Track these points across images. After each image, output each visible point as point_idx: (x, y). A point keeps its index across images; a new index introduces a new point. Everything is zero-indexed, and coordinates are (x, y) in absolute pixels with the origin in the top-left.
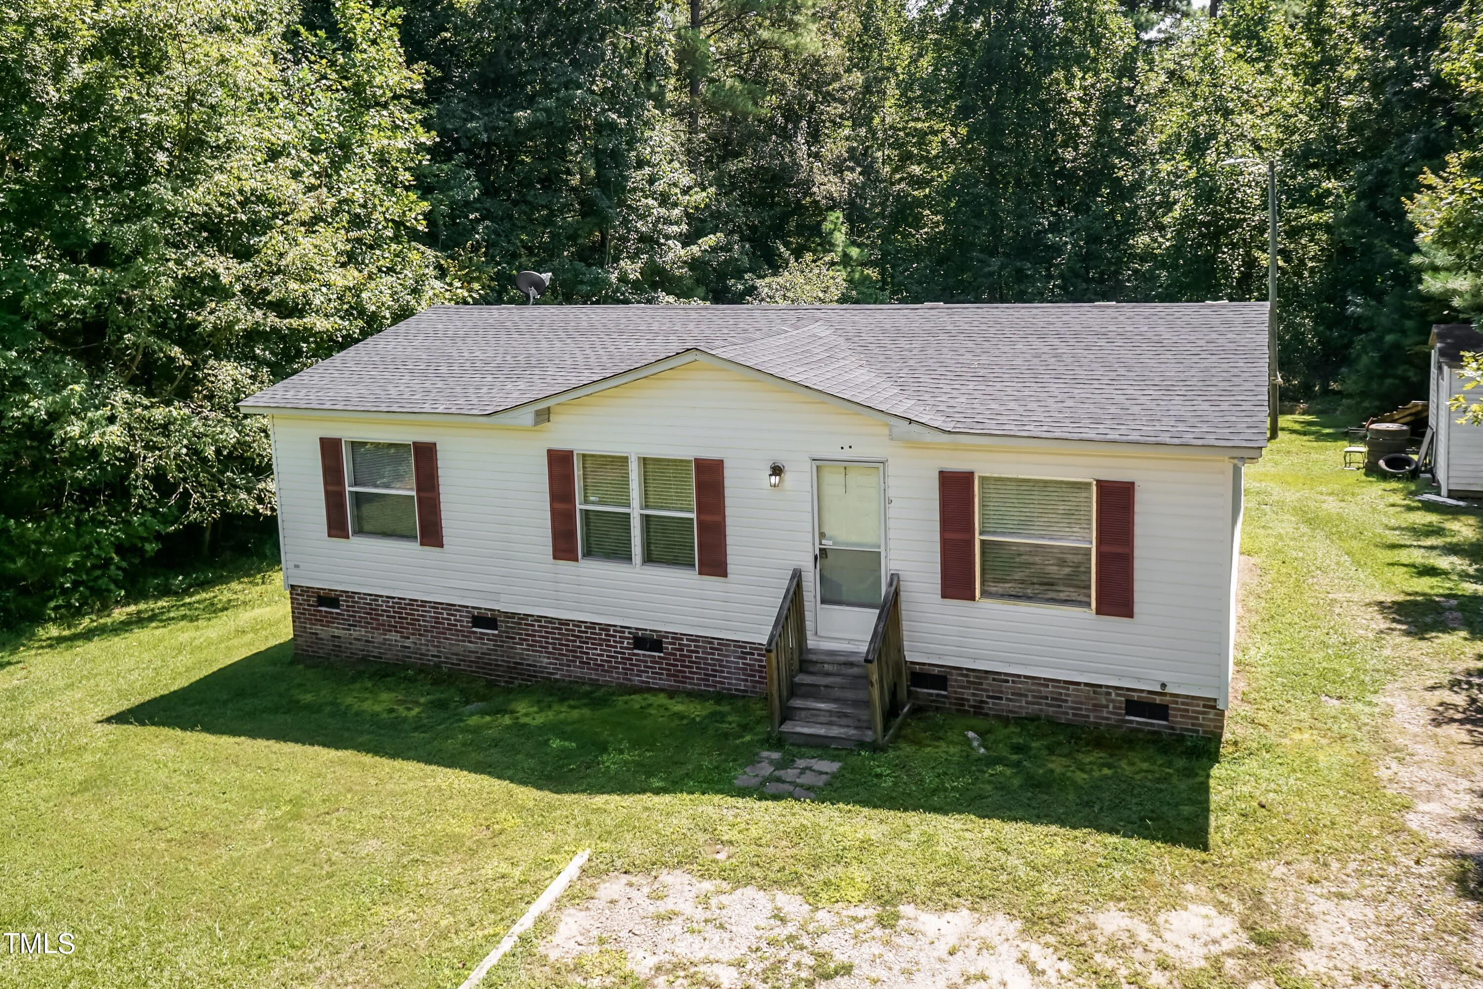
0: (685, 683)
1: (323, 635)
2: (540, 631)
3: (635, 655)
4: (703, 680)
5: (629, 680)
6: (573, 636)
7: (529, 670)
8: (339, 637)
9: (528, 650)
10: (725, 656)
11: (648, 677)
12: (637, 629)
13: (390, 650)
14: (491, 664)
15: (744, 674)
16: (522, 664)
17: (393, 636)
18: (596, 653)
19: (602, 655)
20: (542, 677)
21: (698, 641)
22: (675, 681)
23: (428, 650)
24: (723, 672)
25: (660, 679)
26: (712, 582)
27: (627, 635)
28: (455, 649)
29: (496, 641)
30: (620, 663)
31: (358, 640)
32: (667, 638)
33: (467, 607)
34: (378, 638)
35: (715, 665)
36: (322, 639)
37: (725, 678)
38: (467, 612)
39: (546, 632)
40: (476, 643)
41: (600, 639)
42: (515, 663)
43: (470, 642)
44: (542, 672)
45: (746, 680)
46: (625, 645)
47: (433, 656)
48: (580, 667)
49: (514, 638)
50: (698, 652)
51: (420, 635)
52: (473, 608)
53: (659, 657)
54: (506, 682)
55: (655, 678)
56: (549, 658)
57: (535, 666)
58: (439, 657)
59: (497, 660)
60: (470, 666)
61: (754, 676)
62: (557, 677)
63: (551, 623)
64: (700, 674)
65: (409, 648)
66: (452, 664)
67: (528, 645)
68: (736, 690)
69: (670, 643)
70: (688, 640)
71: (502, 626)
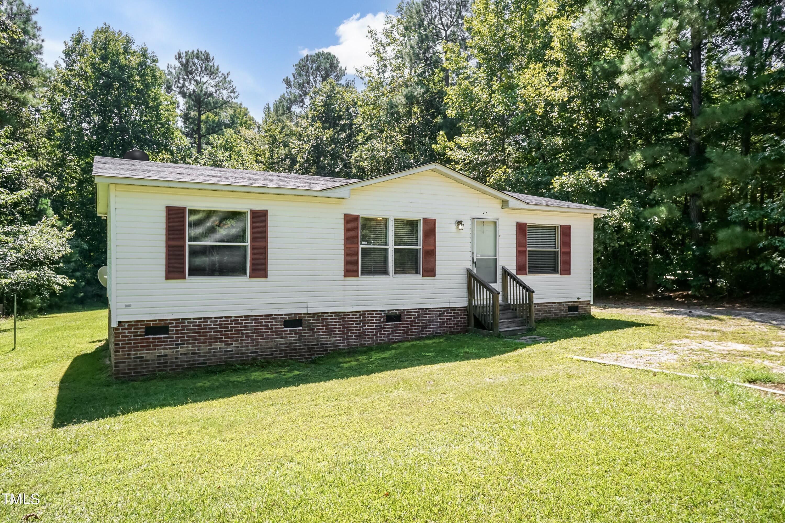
0: (412, 335)
1: (149, 357)
2: (331, 322)
3: (387, 325)
4: (421, 331)
5: (383, 340)
6: (351, 321)
7: (323, 347)
8: (166, 356)
9: (323, 335)
10: (432, 317)
11: (393, 336)
12: (388, 310)
13: (214, 356)
14: (296, 349)
15: (440, 325)
16: (318, 345)
17: (219, 345)
18: (365, 329)
19: (368, 329)
20: (330, 350)
21: (419, 312)
22: (407, 335)
23: (248, 350)
24: (430, 325)
25: (399, 336)
26: (429, 280)
27: (383, 315)
28: (269, 345)
29: (301, 333)
30: (378, 331)
31: (185, 354)
32: (404, 313)
33: (281, 315)
34: (204, 348)
35: (426, 323)
36: (146, 361)
37: (431, 328)
38: (281, 318)
39: (335, 322)
40: (287, 337)
41: (368, 320)
42: (312, 345)
43: (282, 338)
44: (331, 347)
45: (441, 327)
46: (382, 320)
47: (251, 353)
48: (355, 339)
49: (314, 329)
50: (419, 317)
51: (241, 340)
52: (285, 315)
53: (400, 324)
54: (305, 358)
55: (397, 336)
56: (335, 337)
57: (327, 344)
58: (257, 352)
59: (300, 346)
60: (280, 354)
61: (444, 324)
62: (341, 347)
63: (338, 316)
64: (419, 329)
65: (232, 351)
66: (266, 355)
67: (323, 332)
68: (436, 333)
69: (406, 315)
70: (414, 312)
71: (305, 324)
